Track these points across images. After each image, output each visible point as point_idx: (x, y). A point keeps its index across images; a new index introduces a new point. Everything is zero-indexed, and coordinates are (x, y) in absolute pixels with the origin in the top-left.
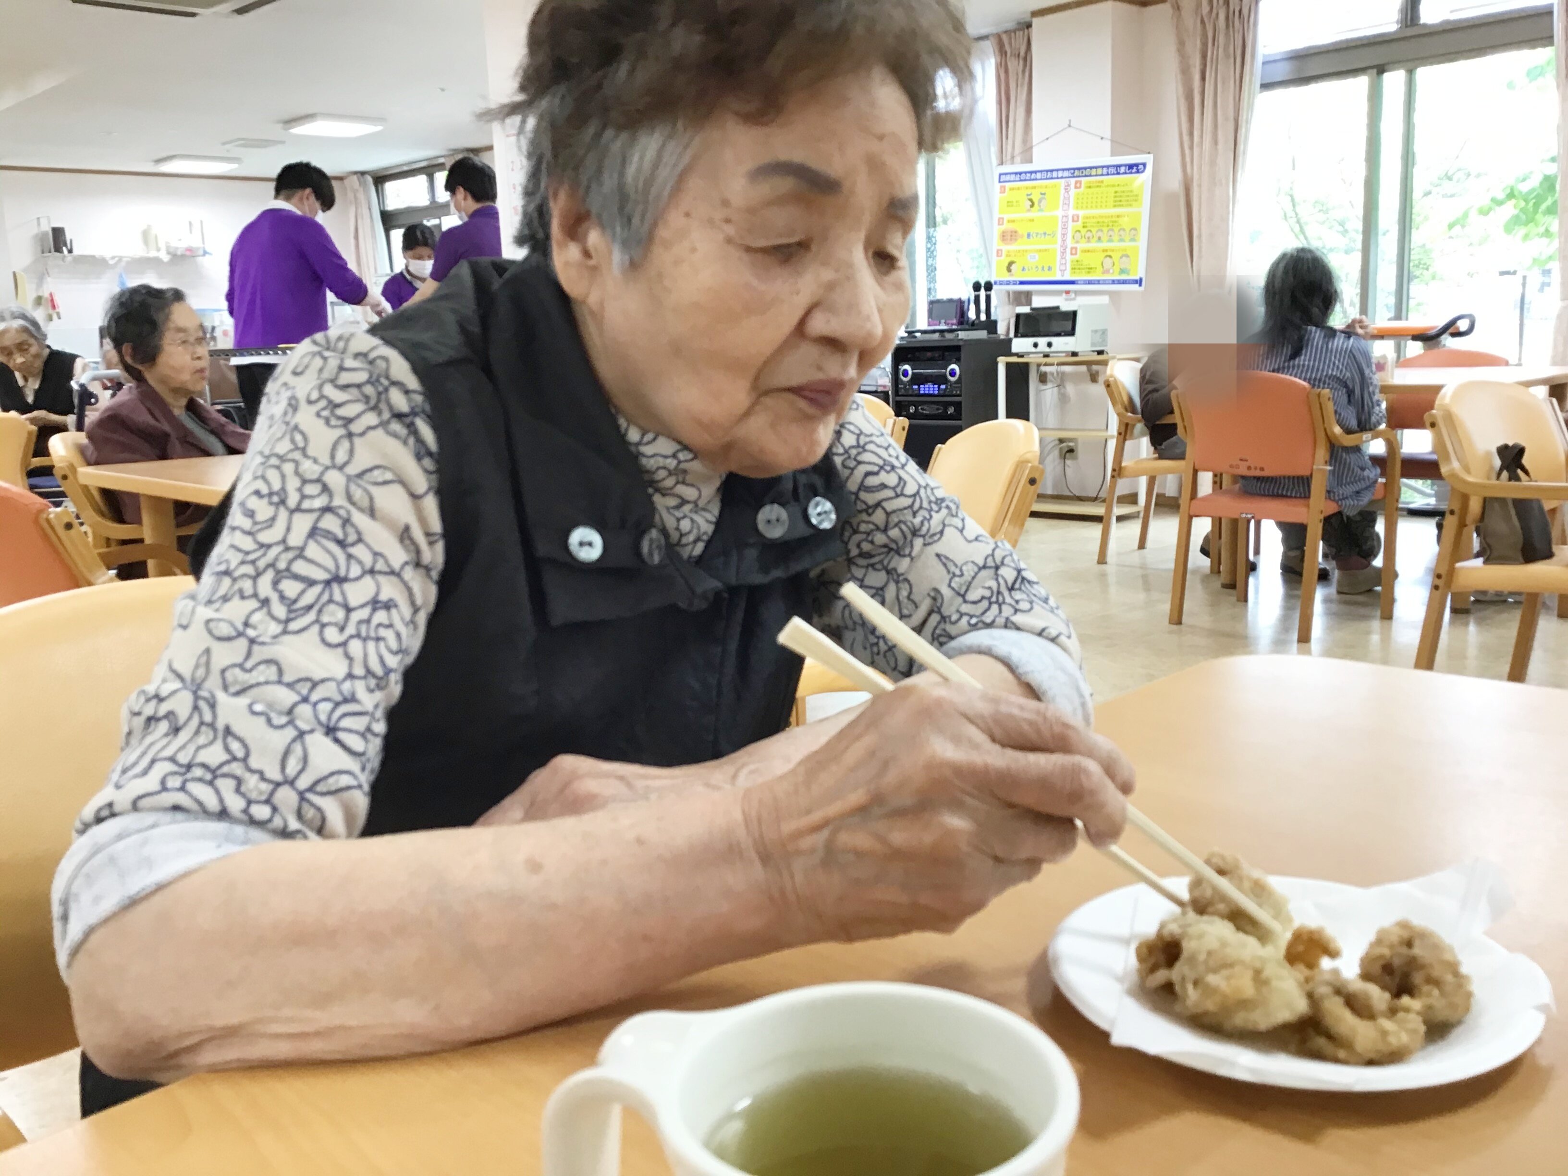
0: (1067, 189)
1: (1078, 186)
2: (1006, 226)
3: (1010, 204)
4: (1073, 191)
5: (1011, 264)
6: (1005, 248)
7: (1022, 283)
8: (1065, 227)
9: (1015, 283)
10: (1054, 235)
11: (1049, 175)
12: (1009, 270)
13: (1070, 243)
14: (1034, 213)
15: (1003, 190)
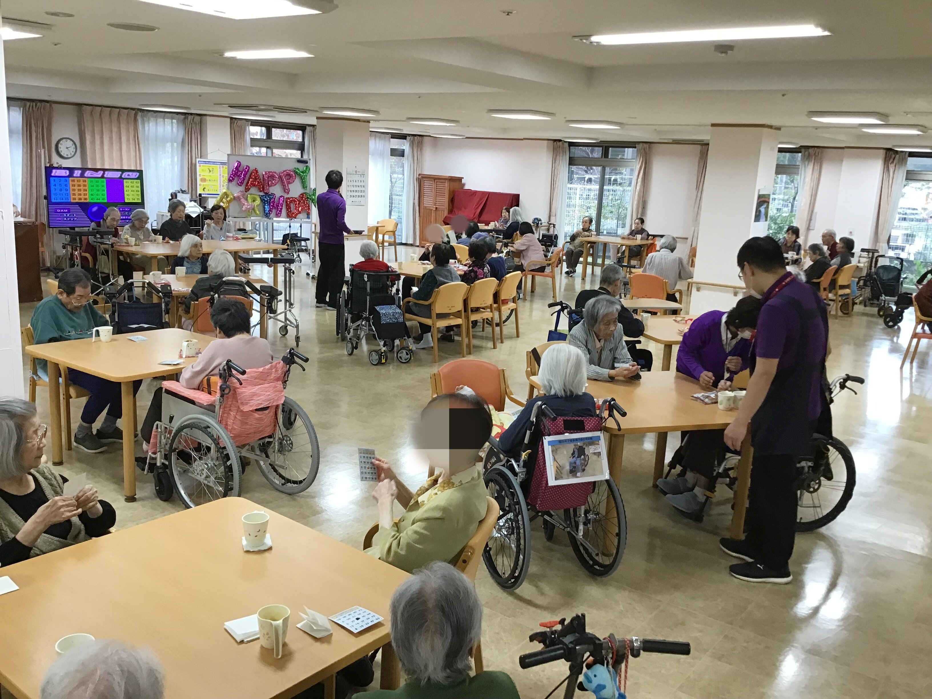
0: (220, 168)
1: (223, 167)
2: (202, 177)
3: (203, 170)
4: (222, 169)
5: (204, 188)
6: (202, 183)
7: (208, 194)
8: (220, 178)
9: (206, 194)
10: (217, 181)
11: (214, 163)
12: (204, 190)
13: (222, 184)
14: (211, 174)
15: (200, 166)
